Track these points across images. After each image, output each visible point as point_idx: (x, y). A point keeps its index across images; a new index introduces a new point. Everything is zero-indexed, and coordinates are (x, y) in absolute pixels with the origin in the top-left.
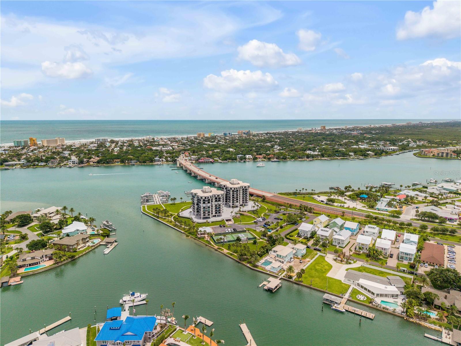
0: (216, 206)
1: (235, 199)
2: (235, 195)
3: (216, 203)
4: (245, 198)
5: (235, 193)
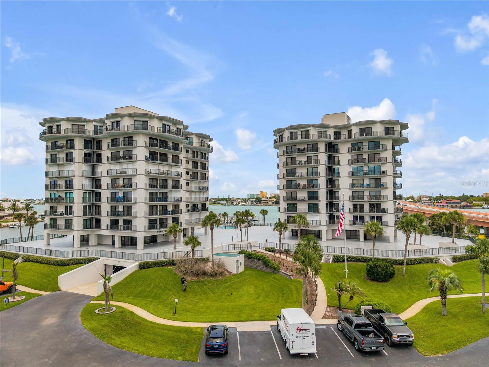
0: (114, 183)
1: (302, 194)
2: (302, 172)
3: (115, 168)
4: (366, 194)
5: (302, 159)
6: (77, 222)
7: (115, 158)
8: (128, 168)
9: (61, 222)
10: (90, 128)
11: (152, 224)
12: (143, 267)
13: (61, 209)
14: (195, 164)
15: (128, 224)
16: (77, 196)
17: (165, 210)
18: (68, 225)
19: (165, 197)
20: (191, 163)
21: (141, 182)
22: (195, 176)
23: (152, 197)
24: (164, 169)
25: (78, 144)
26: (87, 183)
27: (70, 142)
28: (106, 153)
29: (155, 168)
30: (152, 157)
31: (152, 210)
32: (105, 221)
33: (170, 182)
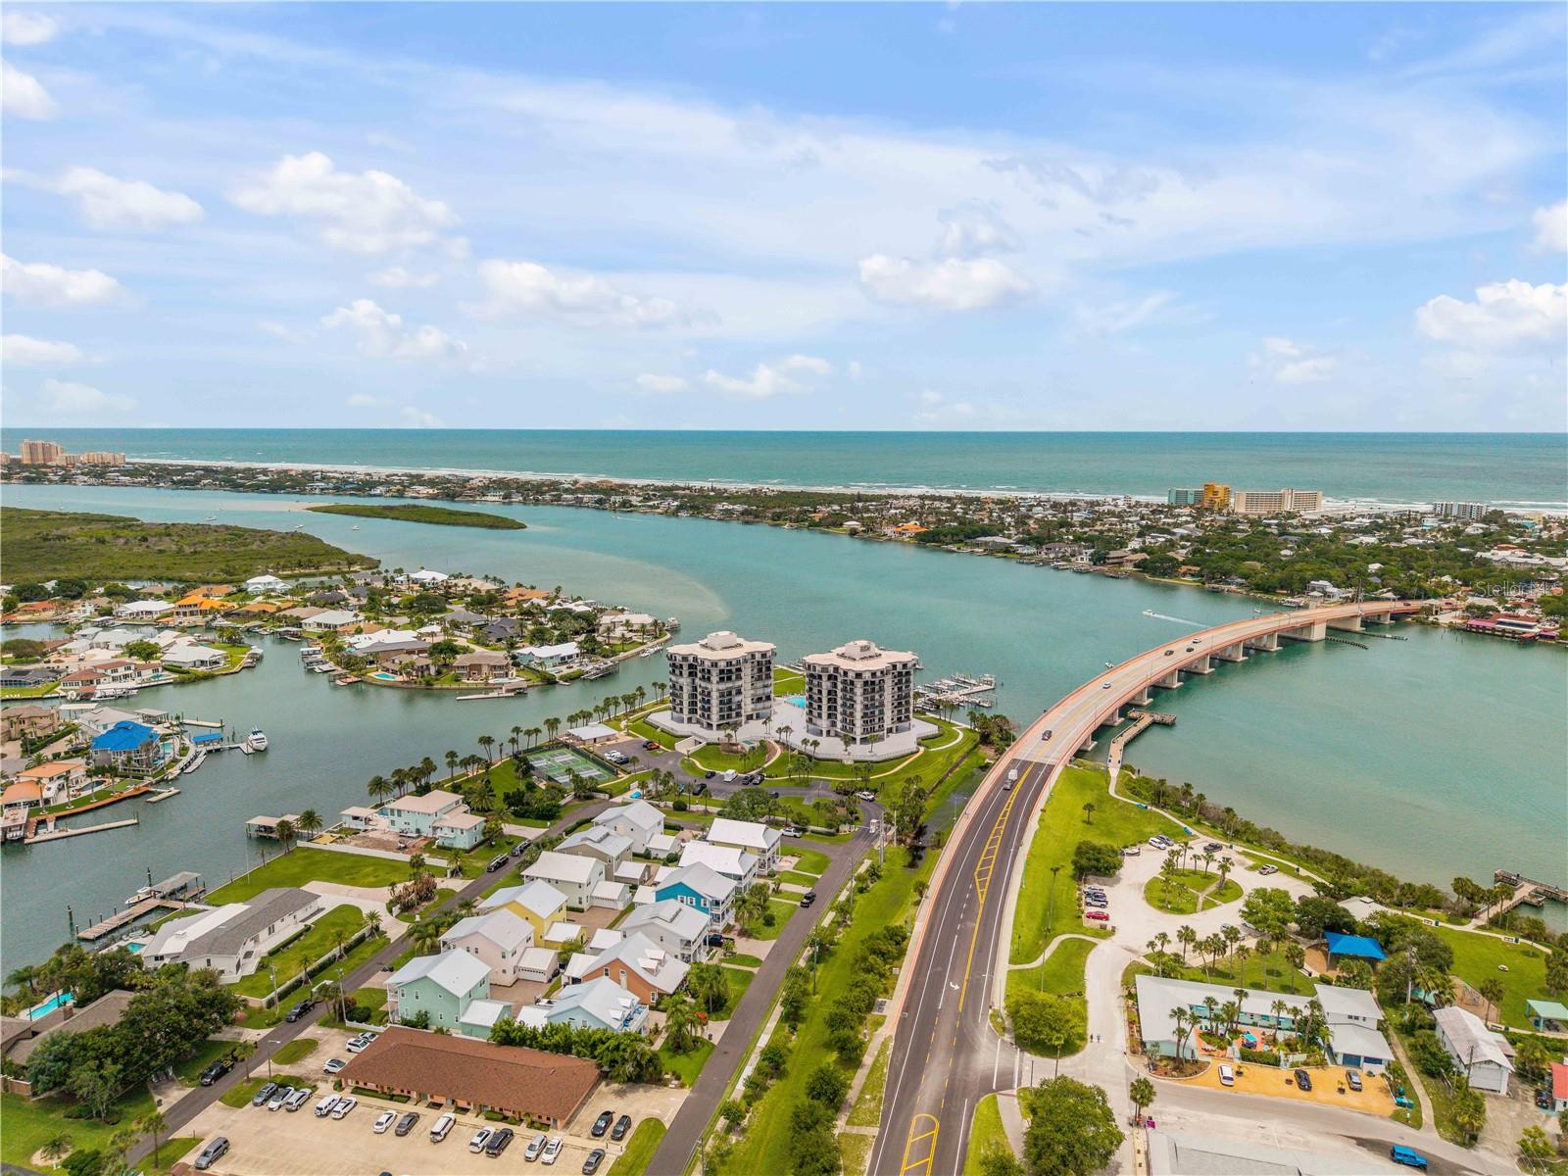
6: (686, 711)
7: (703, 678)
8: (709, 686)
9: (678, 709)
10: (691, 659)
11: (722, 717)
12: (708, 744)
13: (678, 701)
14: (760, 670)
15: (709, 717)
16: (685, 696)
17: (730, 709)
18: (681, 710)
19: (730, 701)
20: (756, 671)
21: (715, 695)
22: (760, 678)
23: (721, 702)
24: (730, 685)
25: (685, 668)
26: (690, 688)
27: (681, 666)
28: (699, 675)
29: (722, 686)
30: (722, 680)
31: (721, 710)
32: (699, 712)
33: (734, 692)
